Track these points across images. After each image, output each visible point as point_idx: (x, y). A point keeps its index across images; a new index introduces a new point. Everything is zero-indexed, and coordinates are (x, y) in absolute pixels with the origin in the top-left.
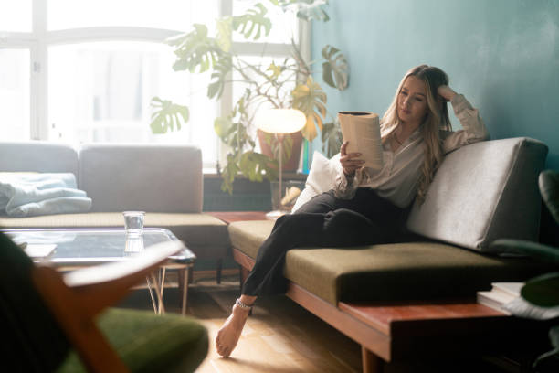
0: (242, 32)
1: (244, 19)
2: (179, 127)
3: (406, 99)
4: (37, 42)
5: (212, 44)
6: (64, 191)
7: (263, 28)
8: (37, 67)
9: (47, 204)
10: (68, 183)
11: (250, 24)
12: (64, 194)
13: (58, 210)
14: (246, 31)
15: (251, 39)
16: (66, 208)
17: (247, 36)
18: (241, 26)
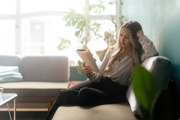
0: (94, 11)
1: (94, 6)
2: (68, 48)
3: (122, 38)
4: (18, 18)
5: (81, 16)
6: (11, 74)
7: (102, 9)
8: (17, 27)
9: (4, 79)
10: (15, 70)
11: (97, 8)
12: (12, 75)
13: (9, 81)
14: (95, 11)
15: (97, 14)
16: (12, 80)
17: (95, 13)
18: (93, 9)
